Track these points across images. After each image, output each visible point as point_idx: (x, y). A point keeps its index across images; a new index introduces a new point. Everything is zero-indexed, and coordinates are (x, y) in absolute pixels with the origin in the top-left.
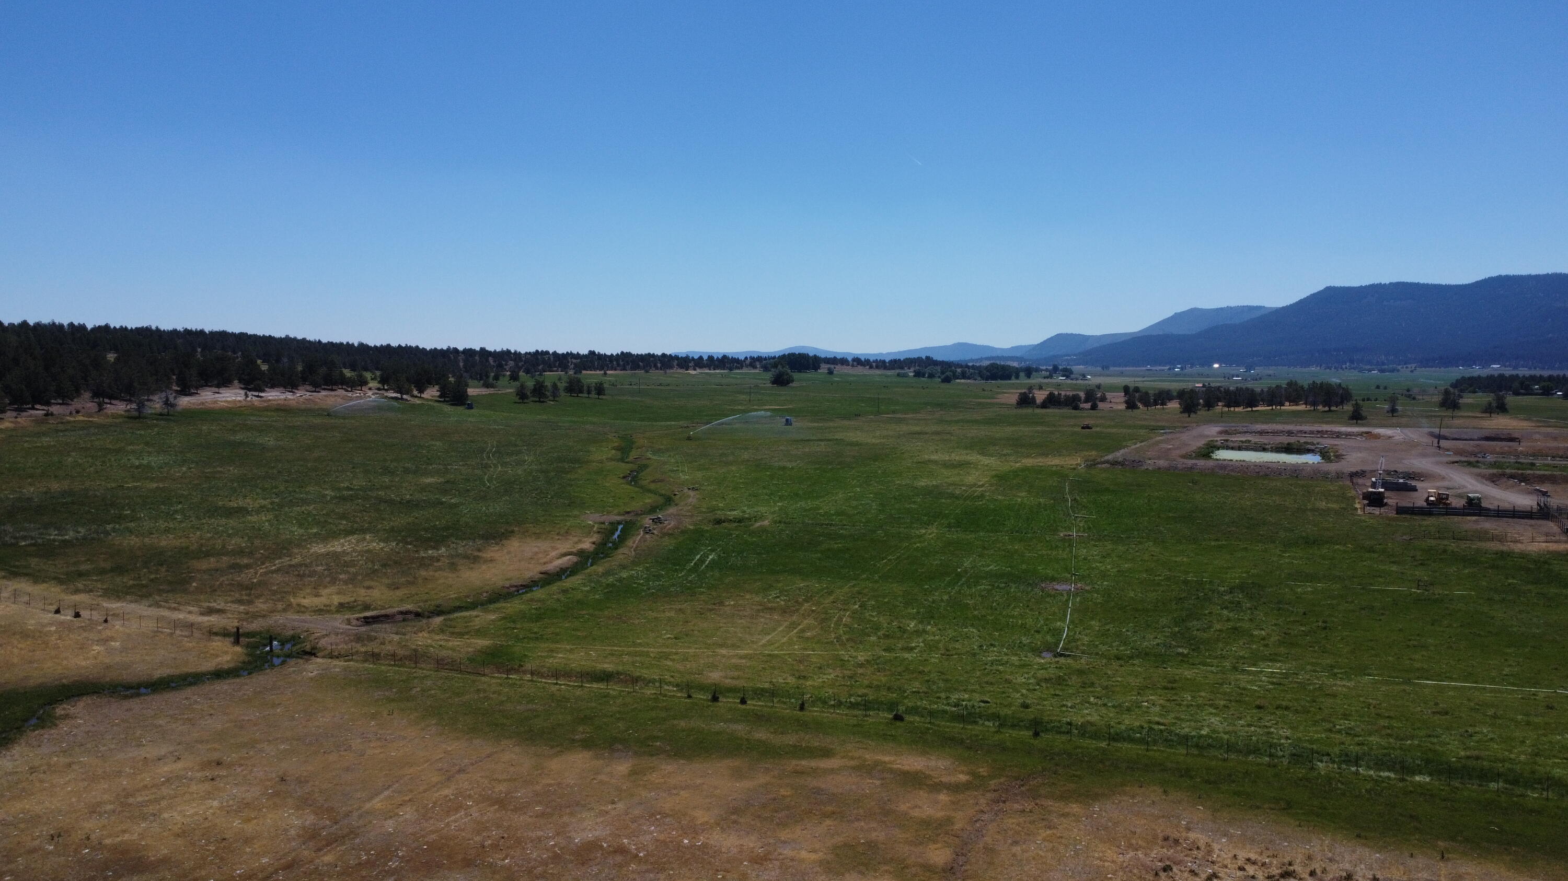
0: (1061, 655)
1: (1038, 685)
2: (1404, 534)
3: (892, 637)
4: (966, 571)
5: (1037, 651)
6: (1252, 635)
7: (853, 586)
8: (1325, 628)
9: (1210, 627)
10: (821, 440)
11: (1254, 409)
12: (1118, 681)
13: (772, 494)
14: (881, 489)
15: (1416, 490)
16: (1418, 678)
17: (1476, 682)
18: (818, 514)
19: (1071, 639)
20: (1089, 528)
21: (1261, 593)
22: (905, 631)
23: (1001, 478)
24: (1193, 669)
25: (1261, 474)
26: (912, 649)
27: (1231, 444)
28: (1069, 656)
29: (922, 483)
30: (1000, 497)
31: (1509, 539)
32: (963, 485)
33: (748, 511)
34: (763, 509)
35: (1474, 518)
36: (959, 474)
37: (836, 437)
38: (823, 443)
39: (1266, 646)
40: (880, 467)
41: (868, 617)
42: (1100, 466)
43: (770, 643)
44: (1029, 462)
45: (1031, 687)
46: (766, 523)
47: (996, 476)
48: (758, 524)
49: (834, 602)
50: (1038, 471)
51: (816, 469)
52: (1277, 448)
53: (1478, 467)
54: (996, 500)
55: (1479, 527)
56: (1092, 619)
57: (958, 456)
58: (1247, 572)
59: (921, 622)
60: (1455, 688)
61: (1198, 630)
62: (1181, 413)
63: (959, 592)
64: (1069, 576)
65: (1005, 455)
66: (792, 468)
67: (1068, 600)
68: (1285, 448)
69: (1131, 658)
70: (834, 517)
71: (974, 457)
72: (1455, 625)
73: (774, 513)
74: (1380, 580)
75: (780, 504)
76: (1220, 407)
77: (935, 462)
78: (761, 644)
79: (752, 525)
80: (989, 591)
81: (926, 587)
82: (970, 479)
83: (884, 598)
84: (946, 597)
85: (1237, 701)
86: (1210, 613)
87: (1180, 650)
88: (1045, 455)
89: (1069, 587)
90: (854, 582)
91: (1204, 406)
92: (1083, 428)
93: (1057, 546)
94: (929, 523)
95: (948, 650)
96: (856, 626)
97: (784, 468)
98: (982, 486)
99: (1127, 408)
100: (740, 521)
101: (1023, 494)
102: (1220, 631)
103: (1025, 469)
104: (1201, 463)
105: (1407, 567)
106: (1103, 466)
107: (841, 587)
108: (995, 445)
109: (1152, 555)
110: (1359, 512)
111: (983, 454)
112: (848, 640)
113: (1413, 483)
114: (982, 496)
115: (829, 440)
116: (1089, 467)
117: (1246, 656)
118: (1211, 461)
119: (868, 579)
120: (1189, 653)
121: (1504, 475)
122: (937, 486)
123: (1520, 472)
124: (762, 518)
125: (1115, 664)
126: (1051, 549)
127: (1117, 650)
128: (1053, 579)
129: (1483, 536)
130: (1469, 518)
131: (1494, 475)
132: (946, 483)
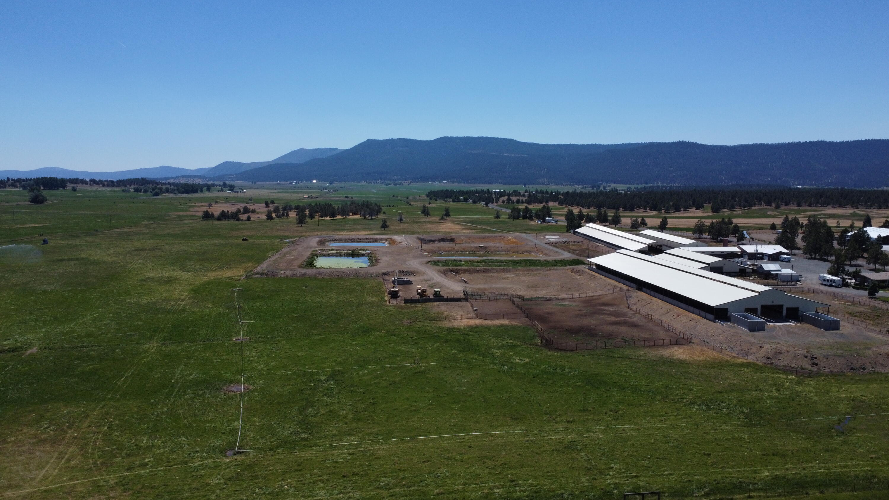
0: (238, 453)
1: (226, 484)
2: (408, 319)
3: (132, 456)
4: (177, 382)
5: (223, 452)
6: (339, 416)
7: (102, 408)
8: (374, 404)
9: (318, 413)
10: (72, 260)
11: (335, 218)
12: (271, 470)
13: (37, 320)
14: (117, 308)
15: (412, 284)
16: (416, 436)
17: (440, 434)
18: (73, 337)
19: (244, 437)
20: (250, 331)
21: (343, 379)
22: (139, 448)
23: (196, 291)
24: (311, 450)
25: (340, 276)
26: (146, 464)
27: (324, 253)
28: (243, 452)
29: (145, 300)
30: (195, 309)
31: (452, 318)
32: (171, 300)
33: (20, 339)
34: (30, 336)
35: (438, 303)
36: (168, 290)
37: (83, 256)
38: (72, 263)
39: (346, 423)
40: (115, 287)
41: (115, 438)
42: (254, 276)
43: (45, 478)
44: (212, 275)
45: (222, 486)
46: (35, 350)
47: (192, 290)
48: (28, 352)
49: (90, 426)
50: (217, 282)
51: (70, 291)
52: (347, 254)
53: (439, 265)
54: (193, 312)
55: (439, 310)
56: (254, 416)
57: (167, 273)
58: (335, 361)
59: (150, 437)
60: (432, 440)
61: (312, 416)
62: (298, 224)
63: (174, 404)
64: (239, 377)
65: (197, 270)
66: (51, 292)
67: (240, 401)
68: (351, 254)
69: (277, 448)
70: (85, 339)
71: (178, 273)
72: (431, 391)
73: (39, 339)
74: (398, 358)
75: (44, 330)
76: (317, 217)
77: (152, 279)
78: (38, 480)
79: (24, 354)
80: (192, 399)
81: (152, 401)
82: (176, 294)
83: (124, 417)
84: (165, 409)
85: (333, 473)
86: (318, 400)
87: (303, 436)
88: (221, 268)
89: (241, 388)
90: (103, 403)
91: (309, 217)
92: (243, 240)
93: (232, 351)
94: (151, 338)
95: (169, 462)
96: (107, 448)
97: (44, 292)
98: (183, 300)
99: (268, 219)
100: (14, 350)
101: (209, 305)
102: (323, 414)
103: (210, 282)
104: (310, 271)
105: (409, 347)
106: (256, 276)
107: (93, 410)
108: (190, 260)
109: (286, 352)
110: (387, 303)
111: (183, 269)
112: (102, 464)
113: (410, 278)
114: (184, 310)
115: (77, 259)
116: (248, 277)
117: (337, 433)
118: (314, 269)
119: (111, 399)
120: (307, 438)
121: (449, 270)
122: (154, 303)
123: (456, 268)
124: (31, 345)
125: (269, 454)
126: (228, 354)
127: (270, 442)
128: (231, 382)
129: (442, 317)
130: (435, 303)
131: (445, 270)
132: (160, 299)
